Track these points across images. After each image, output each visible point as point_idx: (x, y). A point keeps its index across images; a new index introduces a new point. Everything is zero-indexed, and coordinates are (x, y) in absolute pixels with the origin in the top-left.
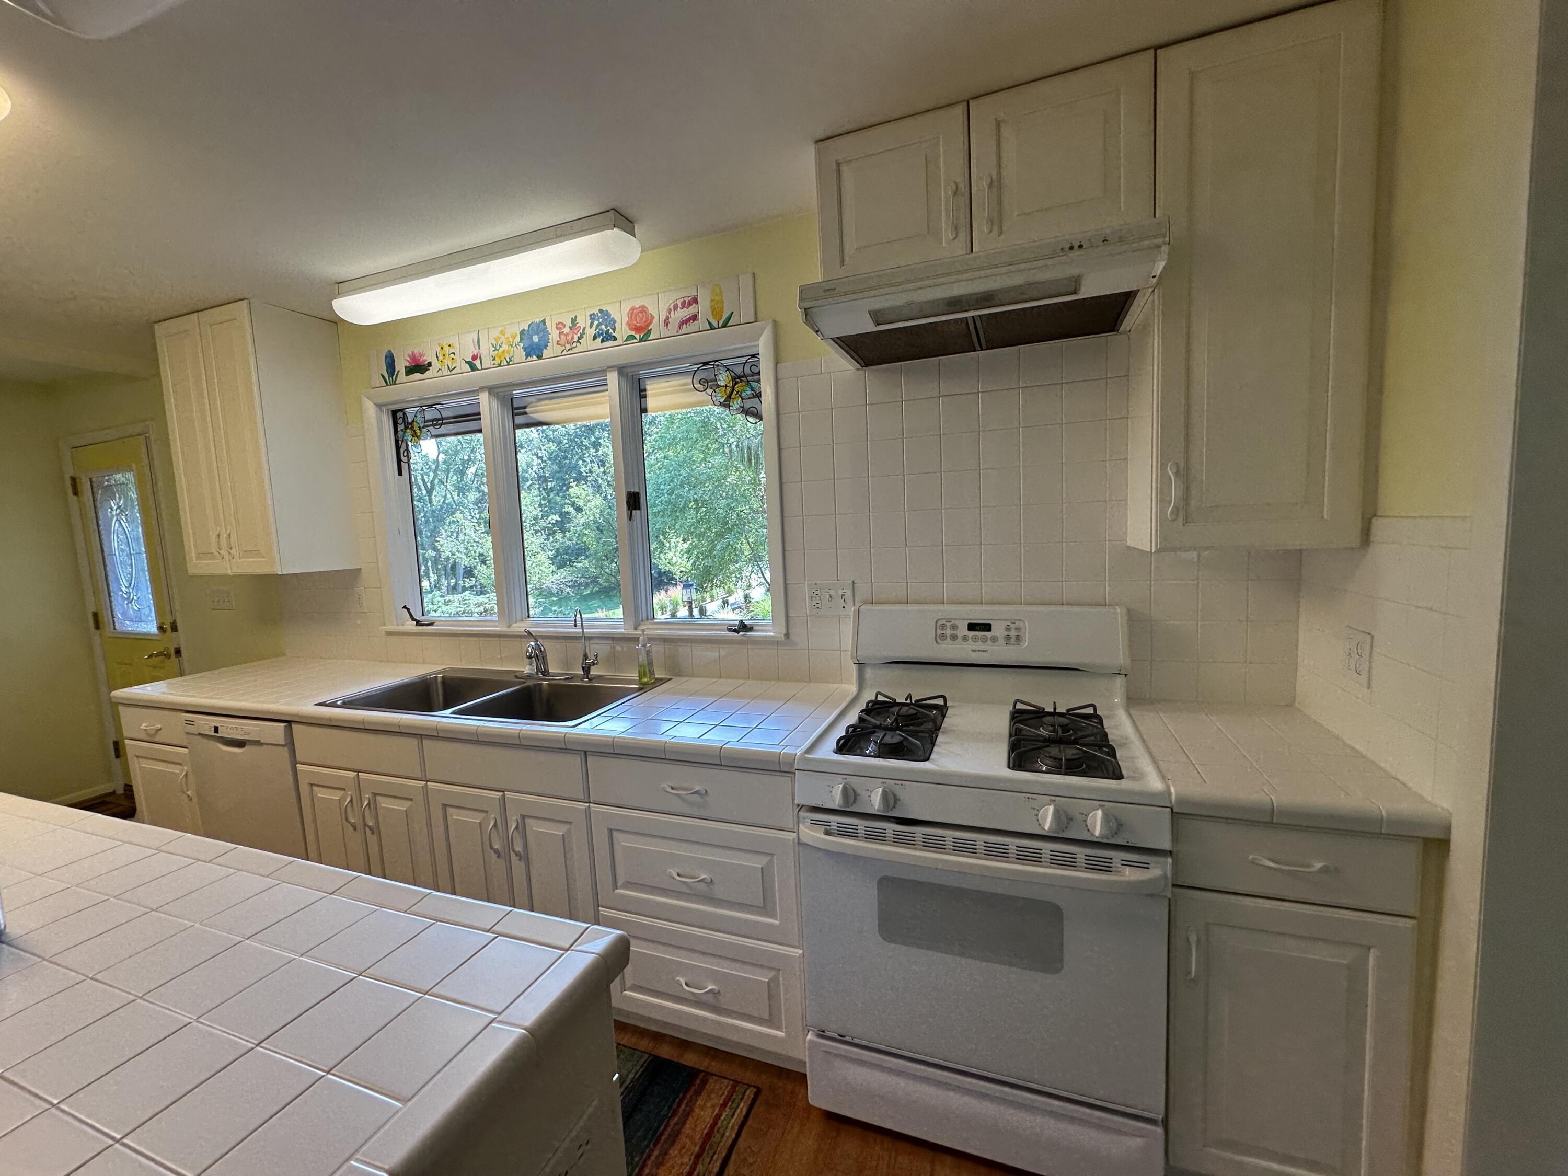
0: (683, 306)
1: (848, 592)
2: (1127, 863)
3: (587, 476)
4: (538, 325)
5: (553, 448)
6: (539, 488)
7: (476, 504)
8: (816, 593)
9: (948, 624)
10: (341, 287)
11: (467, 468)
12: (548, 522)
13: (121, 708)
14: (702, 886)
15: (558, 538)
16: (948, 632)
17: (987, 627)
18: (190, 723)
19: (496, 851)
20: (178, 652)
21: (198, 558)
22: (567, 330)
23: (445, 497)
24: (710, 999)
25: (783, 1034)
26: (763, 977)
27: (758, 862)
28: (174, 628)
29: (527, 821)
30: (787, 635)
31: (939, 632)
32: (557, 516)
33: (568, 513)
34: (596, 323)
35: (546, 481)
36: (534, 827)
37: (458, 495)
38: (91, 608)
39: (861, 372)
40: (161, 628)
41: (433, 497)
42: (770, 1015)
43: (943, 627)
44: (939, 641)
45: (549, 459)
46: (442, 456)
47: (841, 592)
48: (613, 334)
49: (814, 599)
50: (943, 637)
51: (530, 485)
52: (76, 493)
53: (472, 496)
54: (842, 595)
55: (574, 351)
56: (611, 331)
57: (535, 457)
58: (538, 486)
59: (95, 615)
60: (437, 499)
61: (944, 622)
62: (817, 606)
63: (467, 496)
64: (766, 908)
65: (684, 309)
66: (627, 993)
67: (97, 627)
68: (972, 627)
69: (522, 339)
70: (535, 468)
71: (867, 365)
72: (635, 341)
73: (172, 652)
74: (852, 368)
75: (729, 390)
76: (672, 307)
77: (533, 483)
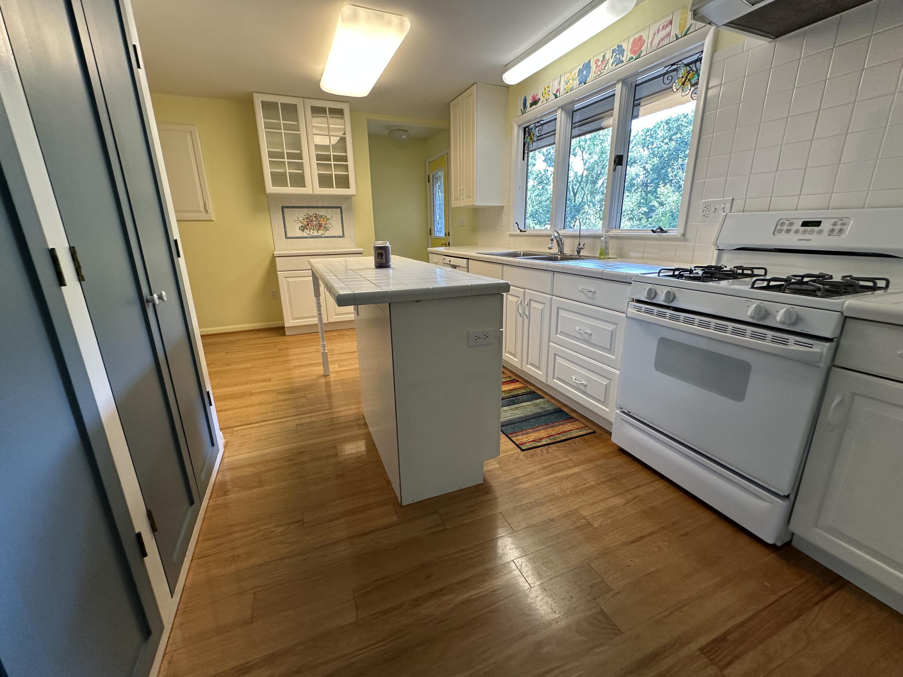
0: (663, 29)
1: (728, 206)
2: (797, 343)
3: (672, 180)
4: (587, 64)
5: (656, 162)
6: (641, 191)
7: (600, 202)
8: (707, 207)
9: (787, 222)
10: (506, 67)
11: (598, 179)
12: (639, 212)
13: (430, 255)
14: (587, 336)
15: (643, 222)
16: (785, 228)
17: (818, 224)
18: (444, 259)
19: (520, 314)
20: (449, 244)
21: (454, 201)
22: (599, 63)
23: (583, 198)
24: (582, 387)
25: (608, 410)
26: (605, 382)
27: (611, 327)
28: (449, 235)
29: (532, 302)
30: (684, 235)
31: (779, 227)
32: (646, 208)
33: (654, 206)
34: (615, 54)
35: (647, 186)
36: (533, 304)
37: (590, 197)
38: (430, 227)
39: (773, 44)
40: (445, 234)
41: (576, 198)
42: (604, 400)
43: (783, 224)
44: (776, 233)
45: (652, 170)
46: (586, 173)
47: (723, 206)
48: (622, 59)
49: (705, 211)
50: (780, 231)
51: (636, 189)
52: (429, 182)
53: (598, 197)
54: (724, 208)
55: (602, 75)
56: (621, 57)
57: (642, 169)
58: (641, 190)
59: (430, 229)
60: (579, 199)
61: (784, 221)
62: (706, 215)
63: (595, 197)
64: (610, 350)
65: (664, 30)
66: (555, 380)
67: (430, 235)
68: (805, 224)
69: (578, 75)
70: (641, 177)
71: (777, 37)
72: (633, 60)
73: (448, 243)
74: (765, 42)
75: (684, 79)
76: (656, 32)
77: (638, 188)
